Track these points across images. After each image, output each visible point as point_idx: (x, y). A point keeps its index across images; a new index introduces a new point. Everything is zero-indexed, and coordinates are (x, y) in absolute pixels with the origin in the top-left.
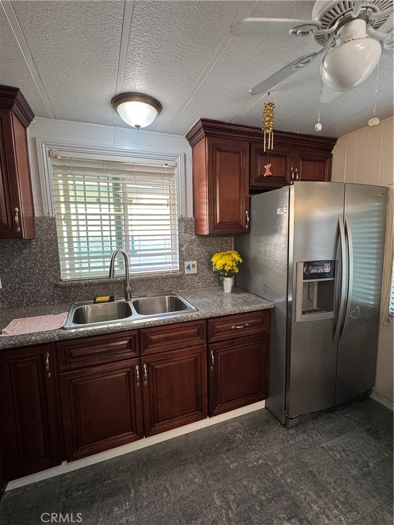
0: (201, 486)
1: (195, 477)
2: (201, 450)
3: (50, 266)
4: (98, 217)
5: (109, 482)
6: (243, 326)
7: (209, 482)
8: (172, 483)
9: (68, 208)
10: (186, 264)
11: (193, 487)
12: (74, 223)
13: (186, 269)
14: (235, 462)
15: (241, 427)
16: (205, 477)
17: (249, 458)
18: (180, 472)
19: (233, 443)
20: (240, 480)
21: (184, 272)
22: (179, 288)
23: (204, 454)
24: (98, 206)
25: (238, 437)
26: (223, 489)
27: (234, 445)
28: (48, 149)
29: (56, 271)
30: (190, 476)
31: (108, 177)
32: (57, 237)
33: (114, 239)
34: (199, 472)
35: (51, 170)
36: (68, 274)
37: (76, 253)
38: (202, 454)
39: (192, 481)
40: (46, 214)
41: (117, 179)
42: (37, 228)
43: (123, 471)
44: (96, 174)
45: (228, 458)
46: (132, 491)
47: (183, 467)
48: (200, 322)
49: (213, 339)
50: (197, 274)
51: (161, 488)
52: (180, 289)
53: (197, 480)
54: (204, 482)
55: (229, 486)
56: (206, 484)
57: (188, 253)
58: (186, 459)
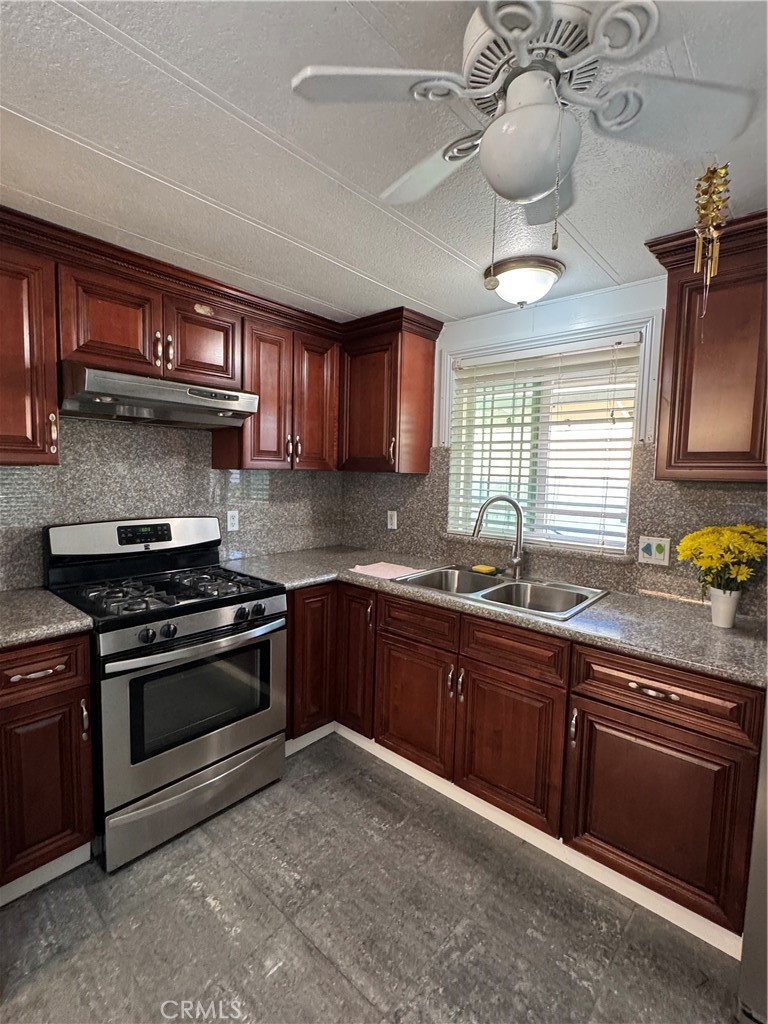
0: (464, 897)
1: (471, 882)
2: (517, 874)
3: (439, 511)
4: (508, 446)
5: (397, 796)
6: (661, 695)
7: (478, 906)
8: (441, 858)
9: (470, 435)
10: (644, 540)
11: (456, 888)
12: (477, 455)
13: (640, 551)
14: (544, 934)
15: (629, 923)
16: (481, 897)
17: (575, 959)
18: (463, 861)
19: (577, 919)
20: (518, 955)
21: (637, 557)
22: (620, 588)
23: (515, 880)
24: (509, 429)
25: (598, 924)
26: (484, 931)
27: (576, 924)
28: (452, 360)
29: (443, 519)
30: (468, 876)
31: (525, 384)
32: (449, 474)
33: (525, 480)
34: (482, 885)
35: (455, 386)
36: (460, 526)
37: (475, 497)
38: (512, 877)
39: (461, 882)
40: (441, 444)
41: (539, 384)
42: (431, 461)
43: (415, 801)
44: (511, 381)
45: (541, 921)
46: (402, 823)
47: (470, 860)
48: (557, 642)
49: (579, 688)
50: (669, 568)
51: (426, 850)
52: (624, 590)
53: (467, 888)
54: (472, 898)
55: (494, 939)
56: (472, 903)
57: (651, 518)
58: (486, 860)
